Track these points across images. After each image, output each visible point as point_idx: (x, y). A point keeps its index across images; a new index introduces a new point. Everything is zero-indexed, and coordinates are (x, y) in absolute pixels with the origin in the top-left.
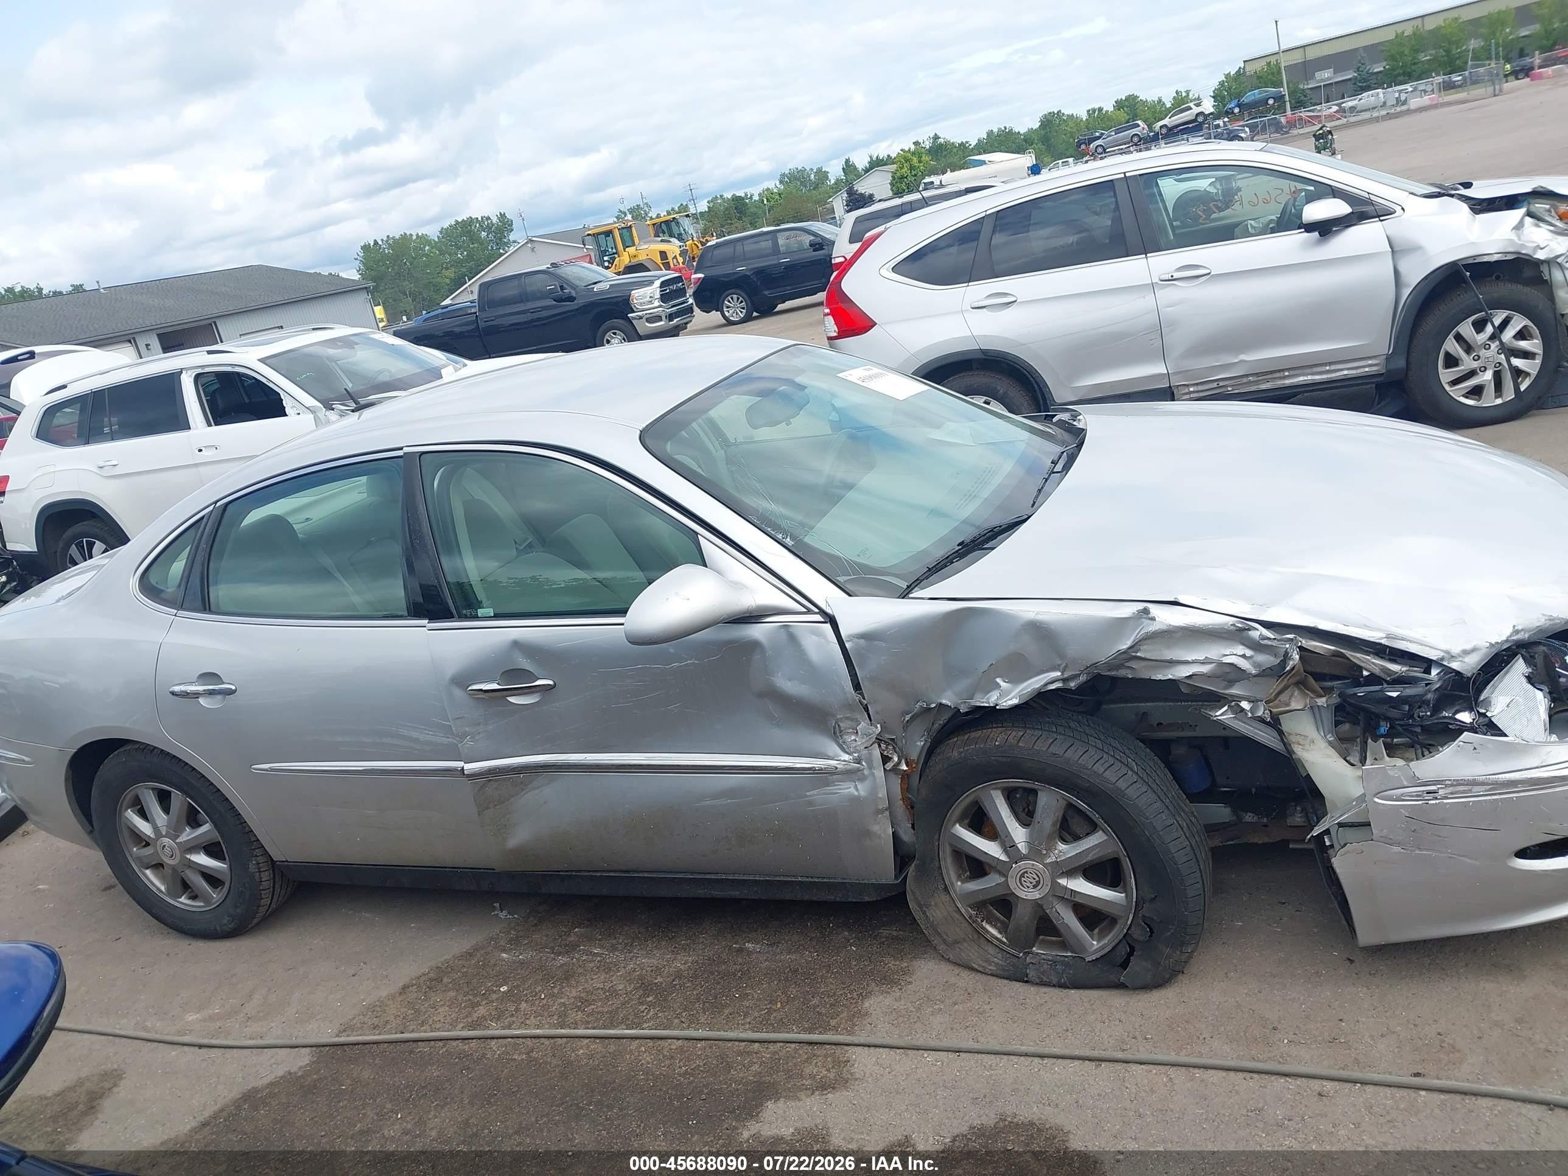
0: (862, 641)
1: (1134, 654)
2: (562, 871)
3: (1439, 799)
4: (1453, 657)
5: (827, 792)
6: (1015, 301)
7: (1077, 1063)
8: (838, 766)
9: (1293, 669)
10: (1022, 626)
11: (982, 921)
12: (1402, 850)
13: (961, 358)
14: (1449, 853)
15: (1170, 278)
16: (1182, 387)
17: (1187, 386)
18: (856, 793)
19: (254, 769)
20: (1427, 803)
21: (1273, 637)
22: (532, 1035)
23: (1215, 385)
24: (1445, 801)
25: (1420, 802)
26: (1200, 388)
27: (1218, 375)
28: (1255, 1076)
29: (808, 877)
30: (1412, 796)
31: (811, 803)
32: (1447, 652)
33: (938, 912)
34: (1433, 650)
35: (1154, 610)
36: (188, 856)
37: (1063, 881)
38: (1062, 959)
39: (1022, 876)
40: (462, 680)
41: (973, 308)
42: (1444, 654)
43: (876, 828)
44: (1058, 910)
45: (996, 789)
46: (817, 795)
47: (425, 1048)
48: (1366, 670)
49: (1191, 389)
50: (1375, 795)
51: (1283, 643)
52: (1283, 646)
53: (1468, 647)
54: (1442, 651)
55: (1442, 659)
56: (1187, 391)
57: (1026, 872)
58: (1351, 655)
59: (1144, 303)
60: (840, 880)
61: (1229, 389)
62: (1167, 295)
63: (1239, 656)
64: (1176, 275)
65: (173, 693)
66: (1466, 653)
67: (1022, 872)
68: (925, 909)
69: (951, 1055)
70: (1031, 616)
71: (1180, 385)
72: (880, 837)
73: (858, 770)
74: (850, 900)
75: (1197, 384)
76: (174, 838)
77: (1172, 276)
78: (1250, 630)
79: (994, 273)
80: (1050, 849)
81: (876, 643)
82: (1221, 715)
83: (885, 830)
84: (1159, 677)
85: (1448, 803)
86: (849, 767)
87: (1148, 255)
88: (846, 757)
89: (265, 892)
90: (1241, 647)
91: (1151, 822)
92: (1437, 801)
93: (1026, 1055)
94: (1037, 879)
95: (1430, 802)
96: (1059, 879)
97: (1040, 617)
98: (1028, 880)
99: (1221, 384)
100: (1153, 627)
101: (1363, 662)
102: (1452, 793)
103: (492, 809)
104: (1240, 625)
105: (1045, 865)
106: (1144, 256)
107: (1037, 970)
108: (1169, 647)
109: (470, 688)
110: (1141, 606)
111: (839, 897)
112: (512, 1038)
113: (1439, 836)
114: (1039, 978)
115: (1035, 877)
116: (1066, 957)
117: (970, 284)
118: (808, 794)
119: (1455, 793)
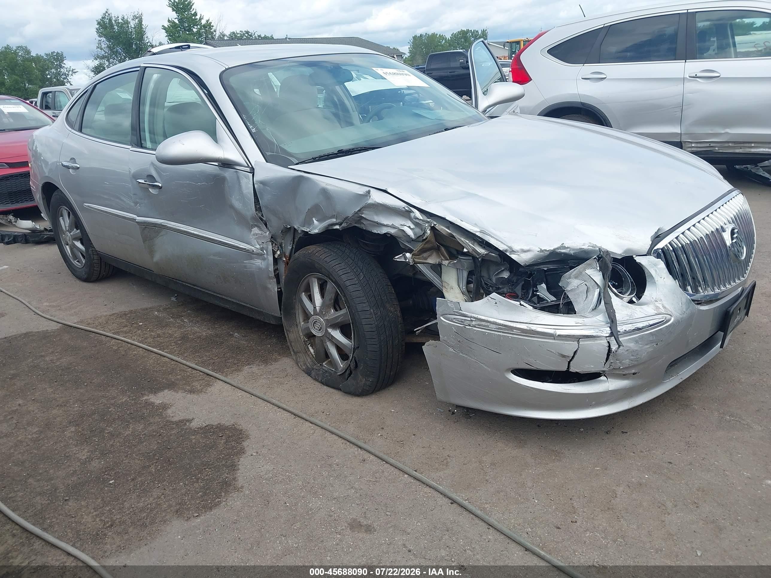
0: (261, 185)
1: (360, 215)
2: (175, 279)
3: (471, 326)
4: (513, 252)
5: (252, 263)
6: (606, 78)
7: (289, 414)
8: (254, 250)
9: (427, 238)
10: (320, 190)
11: (309, 344)
12: (454, 351)
13: (569, 105)
14: (475, 359)
15: (695, 76)
16: (688, 143)
17: (691, 143)
18: (261, 266)
19: (85, 205)
20: (465, 327)
21: (422, 218)
22: (126, 341)
23: (708, 145)
24: (474, 328)
25: (462, 326)
26: (699, 145)
27: (710, 139)
28: (348, 443)
29: (251, 306)
30: (458, 321)
31: (245, 267)
32: (510, 248)
33: (292, 335)
34: (502, 244)
35: (373, 192)
36: (74, 242)
37: (330, 330)
38: (331, 371)
39: (314, 323)
40: (136, 176)
41: (582, 78)
42: (508, 248)
43: (270, 286)
44: (328, 345)
45: (314, 277)
46: (248, 263)
47: (92, 335)
48: (467, 249)
49: (693, 145)
50: (442, 315)
51: (425, 223)
52: (425, 225)
53: (526, 248)
54: (507, 246)
55: (506, 251)
56: (690, 145)
57: (316, 321)
58: (458, 238)
59: (675, 89)
60: (261, 310)
61: (717, 149)
62: (691, 86)
63: (407, 226)
64: (699, 75)
65: (62, 164)
66: (524, 251)
67: (315, 320)
68: (288, 332)
69: (249, 395)
70: (324, 185)
71: (687, 142)
72: (271, 291)
73: (262, 255)
74: (266, 321)
75: (697, 143)
76: (70, 232)
77: (696, 75)
78: (411, 213)
79: (599, 60)
80: (328, 312)
81: (267, 187)
82: (397, 258)
83: (274, 288)
84: (375, 231)
85: (475, 330)
86: (258, 252)
87: (687, 61)
88: (258, 246)
89: (96, 264)
90: (410, 222)
91: (356, 306)
92: (470, 327)
93: (273, 404)
94: (321, 326)
95: (466, 327)
96: (328, 328)
97: (329, 187)
98: (317, 326)
99: (712, 145)
100: (370, 201)
101: (464, 243)
102: (478, 325)
103: (148, 241)
104: (407, 209)
105: (324, 320)
106: (684, 61)
107: (316, 372)
108: (377, 215)
109: (137, 180)
110: (367, 189)
111: (261, 318)
112: (121, 340)
113: (471, 348)
114: (315, 376)
115: (320, 324)
116: (333, 371)
117: (585, 65)
118: (245, 262)
119: (480, 325)
